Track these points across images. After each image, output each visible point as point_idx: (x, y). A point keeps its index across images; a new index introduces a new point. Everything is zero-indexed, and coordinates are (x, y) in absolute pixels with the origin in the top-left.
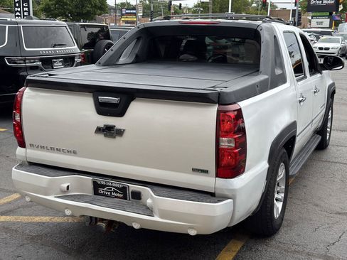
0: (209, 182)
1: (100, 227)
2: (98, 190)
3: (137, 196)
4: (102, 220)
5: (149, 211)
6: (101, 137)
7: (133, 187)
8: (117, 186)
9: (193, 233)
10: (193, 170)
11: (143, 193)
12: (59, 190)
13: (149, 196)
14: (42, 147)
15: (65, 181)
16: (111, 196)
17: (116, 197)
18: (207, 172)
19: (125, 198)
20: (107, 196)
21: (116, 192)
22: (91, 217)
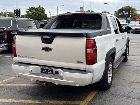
0: (84, 66)
1: (44, 84)
2: (43, 71)
3: (57, 73)
4: (44, 82)
5: (61, 78)
6: (44, 51)
7: (55, 70)
8: (50, 69)
9: (78, 85)
10: (78, 62)
11: (59, 72)
12: (28, 72)
13: (61, 72)
14: (23, 56)
15: (31, 68)
16: (47, 73)
17: (49, 74)
18: (82, 62)
19: (53, 74)
20: (46, 73)
21: (50, 72)
22: (40, 81)
